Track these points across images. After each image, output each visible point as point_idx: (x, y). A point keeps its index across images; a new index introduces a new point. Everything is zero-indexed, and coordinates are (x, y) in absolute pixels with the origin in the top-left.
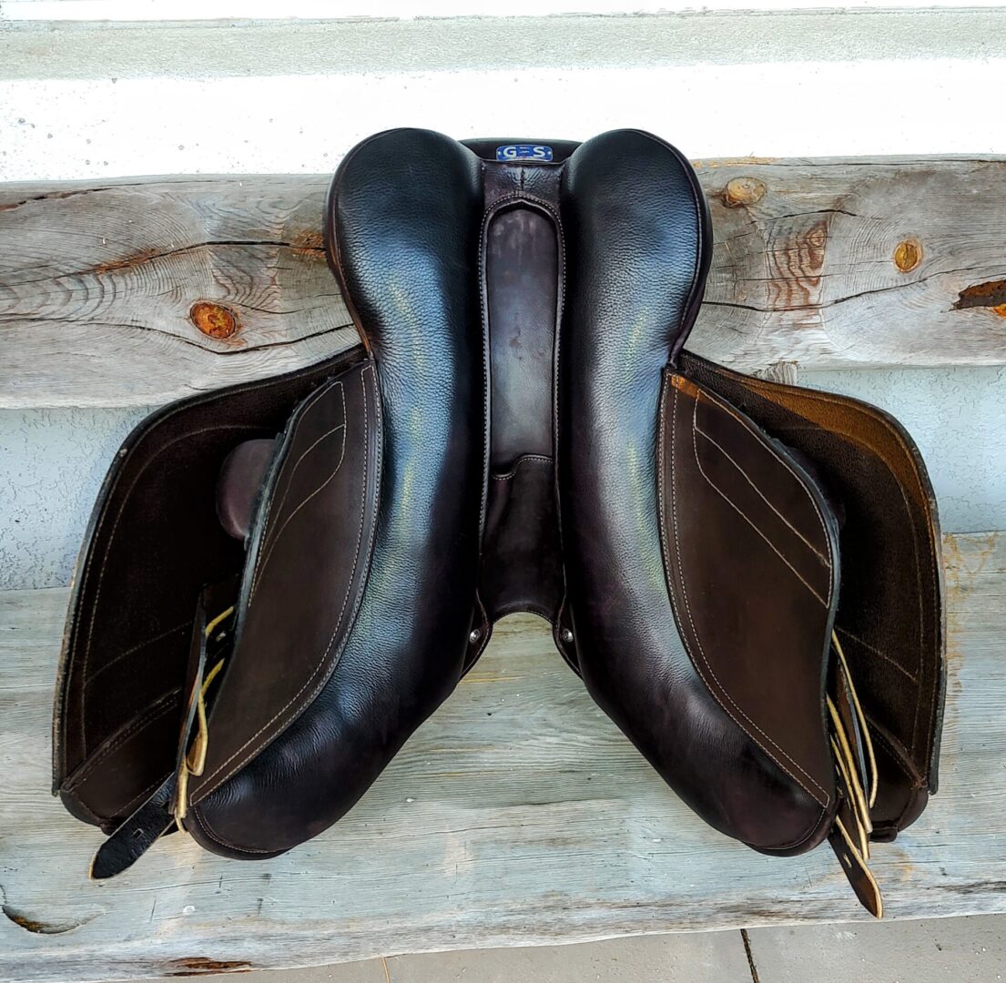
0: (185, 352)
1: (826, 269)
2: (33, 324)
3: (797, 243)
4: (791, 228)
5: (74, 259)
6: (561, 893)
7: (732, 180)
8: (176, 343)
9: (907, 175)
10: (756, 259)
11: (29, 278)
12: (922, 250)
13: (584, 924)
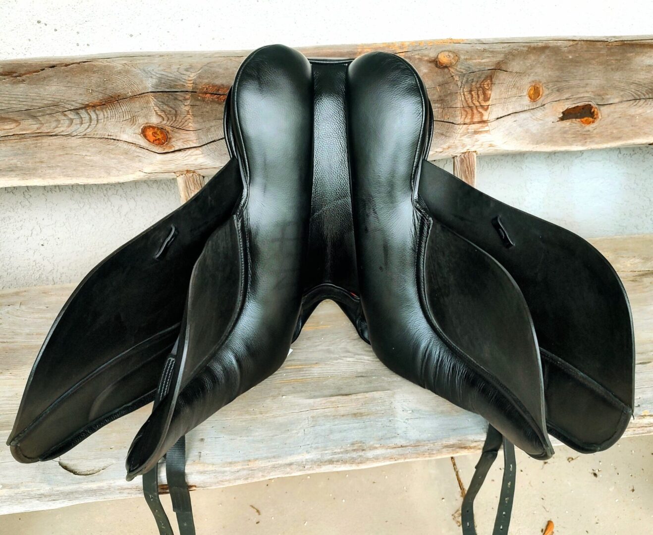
0: (139, 152)
1: (492, 101)
2: (51, 138)
3: (476, 87)
4: (473, 79)
5: (73, 101)
6: (361, 442)
7: (440, 53)
8: (134, 148)
9: (534, 48)
10: (454, 96)
11: (48, 112)
12: (542, 89)
13: (373, 458)
